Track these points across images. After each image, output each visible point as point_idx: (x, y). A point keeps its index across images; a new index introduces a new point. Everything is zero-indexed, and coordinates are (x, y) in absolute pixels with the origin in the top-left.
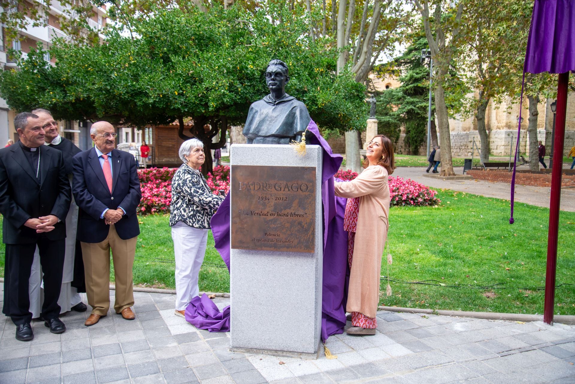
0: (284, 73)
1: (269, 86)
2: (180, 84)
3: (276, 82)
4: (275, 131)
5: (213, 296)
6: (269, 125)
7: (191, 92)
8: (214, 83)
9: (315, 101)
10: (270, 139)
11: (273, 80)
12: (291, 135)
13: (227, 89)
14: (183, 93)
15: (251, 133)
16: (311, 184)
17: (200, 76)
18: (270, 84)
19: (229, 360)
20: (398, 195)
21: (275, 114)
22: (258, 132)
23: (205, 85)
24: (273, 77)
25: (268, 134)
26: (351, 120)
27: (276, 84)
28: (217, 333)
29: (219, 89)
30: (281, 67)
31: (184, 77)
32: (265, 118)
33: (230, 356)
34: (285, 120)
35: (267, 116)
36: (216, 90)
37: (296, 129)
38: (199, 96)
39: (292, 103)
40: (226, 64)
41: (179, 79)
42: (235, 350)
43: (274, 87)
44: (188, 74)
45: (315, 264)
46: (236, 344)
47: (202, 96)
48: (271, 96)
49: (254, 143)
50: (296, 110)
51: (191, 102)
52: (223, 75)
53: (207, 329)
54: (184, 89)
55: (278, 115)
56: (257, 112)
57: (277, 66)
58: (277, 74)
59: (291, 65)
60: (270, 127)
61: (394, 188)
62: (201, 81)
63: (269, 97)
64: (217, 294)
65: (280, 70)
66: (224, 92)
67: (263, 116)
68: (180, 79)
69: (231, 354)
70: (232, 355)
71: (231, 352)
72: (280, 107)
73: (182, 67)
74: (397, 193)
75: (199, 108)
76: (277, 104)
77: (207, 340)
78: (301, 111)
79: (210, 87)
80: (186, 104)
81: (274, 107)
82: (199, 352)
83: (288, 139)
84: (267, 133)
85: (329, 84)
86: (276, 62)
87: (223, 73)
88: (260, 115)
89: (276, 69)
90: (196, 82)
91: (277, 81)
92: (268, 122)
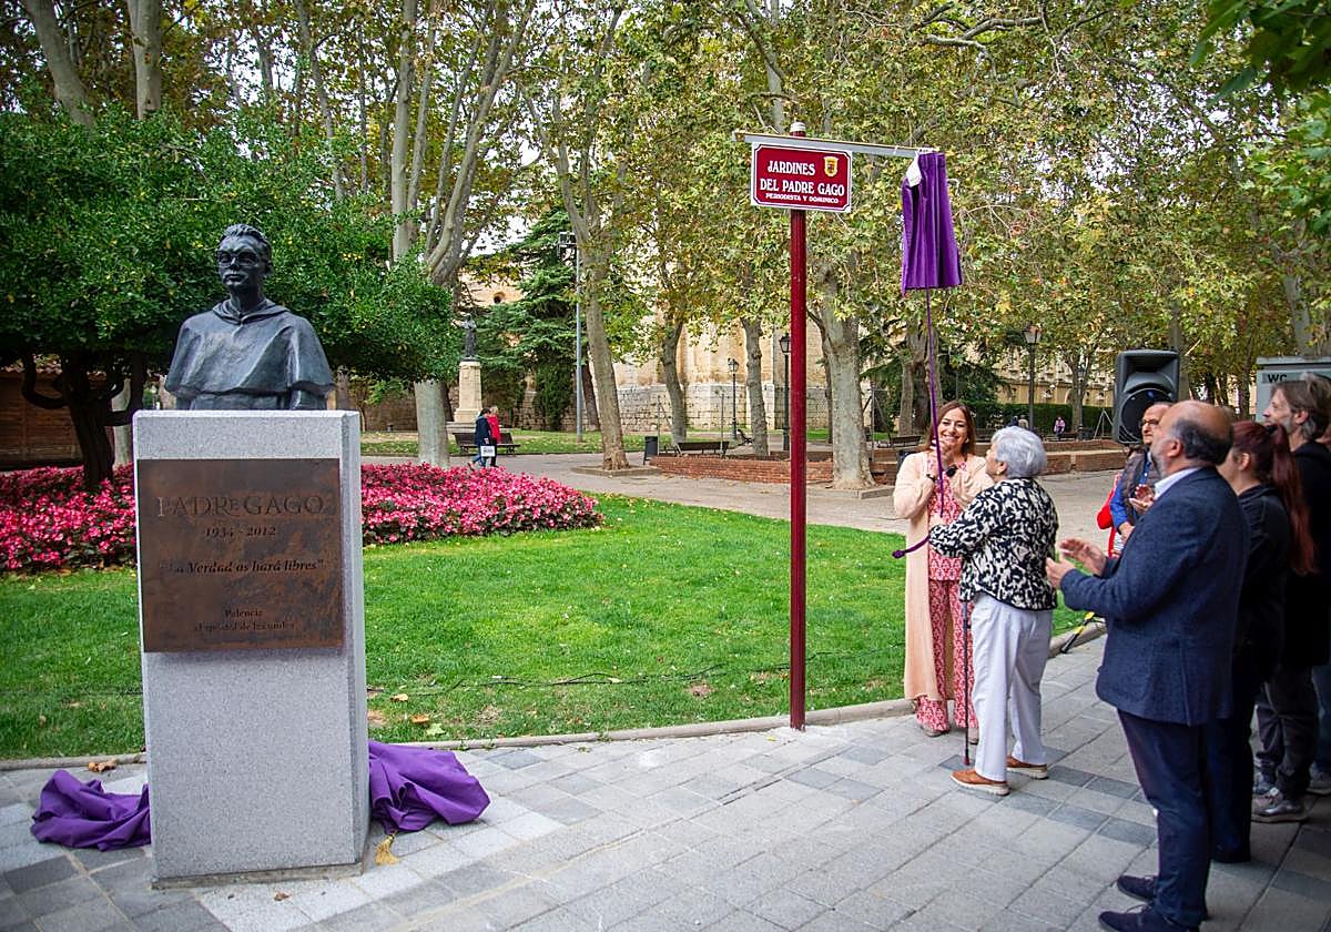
0: (261, 254)
1: (225, 281)
2: (22, 278)
3: (242, 273)
4: (243, 380)
5: (110, 764)
6: (227, 367)
7: (51, 295)
8: (108, 277)
9: (344, 318)
10: (232, 399)
11: (233, 267)
12: (280, 389)
13: (139, 289)
14: (29, 298)
15: (184, 386)
16: (330, 496)
17: (74, 261)
18: (227, 276)
19: (154, 910)
20: (524, 509)
21: (240, 345)
22: (202, 383)
23: (86, 281)
24: (233, 262)
25: (227, 389)
26: (424, 359)
27: (243, 277)
28: (120, 852)
29: (119, 290)
30: (253, 241)
31: (32, 261)
32: (218, 351)
33: (155, 900)
34: (264, 356)
35: (222, 346)
36: (111, 293)
37: (292, 375)
38: (72, 305)
39: (282, 320)
40: (139, 235)
41: (20, 267)
42: (167, 884)
43: (237, 283)
44: (42, 255)
45: (346, 670)
46: (166, 872)
47: (76, 306)
48: (231, 305)
49: (194, 409)
50: (290, 334)
51: (51, 320)
52: (131, 261)
53: (95, 847)
54: (31, 288)
55: (248, 347)
56: (197, 338)
57: (244, 239)
58: (243, 255)
59: (290, 243)
60: (229, 374)
61: (516, 497)
62: (76, 272)
63: (227, 306)
64: (122, 757)
65: (251, 248)
66: (133, 297)
67: (213, 348)
68: (22, 266)
69: (155, 895)
70: (159, 898)
71: (155, 892)
72: (253, 328)
73: (27, 238)
74: (521, 507)
75: (71, 333)
76: (245, 322)
77: (94, 871)
78: (302, 338)
79: (99, 284)
80: (35, 323)
81: (238, 328)
82: (73, 905)
83: (275, 399)
84: (222, 384)
85: (373, 285)
86: (240, 230)
87: (131, 255)
88: (206, 345)
89: (242, 245)
90: (62, 274)
91: (245, 270)
92: (225, 361)
